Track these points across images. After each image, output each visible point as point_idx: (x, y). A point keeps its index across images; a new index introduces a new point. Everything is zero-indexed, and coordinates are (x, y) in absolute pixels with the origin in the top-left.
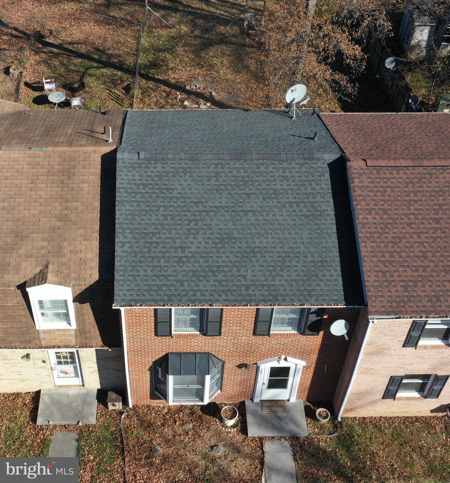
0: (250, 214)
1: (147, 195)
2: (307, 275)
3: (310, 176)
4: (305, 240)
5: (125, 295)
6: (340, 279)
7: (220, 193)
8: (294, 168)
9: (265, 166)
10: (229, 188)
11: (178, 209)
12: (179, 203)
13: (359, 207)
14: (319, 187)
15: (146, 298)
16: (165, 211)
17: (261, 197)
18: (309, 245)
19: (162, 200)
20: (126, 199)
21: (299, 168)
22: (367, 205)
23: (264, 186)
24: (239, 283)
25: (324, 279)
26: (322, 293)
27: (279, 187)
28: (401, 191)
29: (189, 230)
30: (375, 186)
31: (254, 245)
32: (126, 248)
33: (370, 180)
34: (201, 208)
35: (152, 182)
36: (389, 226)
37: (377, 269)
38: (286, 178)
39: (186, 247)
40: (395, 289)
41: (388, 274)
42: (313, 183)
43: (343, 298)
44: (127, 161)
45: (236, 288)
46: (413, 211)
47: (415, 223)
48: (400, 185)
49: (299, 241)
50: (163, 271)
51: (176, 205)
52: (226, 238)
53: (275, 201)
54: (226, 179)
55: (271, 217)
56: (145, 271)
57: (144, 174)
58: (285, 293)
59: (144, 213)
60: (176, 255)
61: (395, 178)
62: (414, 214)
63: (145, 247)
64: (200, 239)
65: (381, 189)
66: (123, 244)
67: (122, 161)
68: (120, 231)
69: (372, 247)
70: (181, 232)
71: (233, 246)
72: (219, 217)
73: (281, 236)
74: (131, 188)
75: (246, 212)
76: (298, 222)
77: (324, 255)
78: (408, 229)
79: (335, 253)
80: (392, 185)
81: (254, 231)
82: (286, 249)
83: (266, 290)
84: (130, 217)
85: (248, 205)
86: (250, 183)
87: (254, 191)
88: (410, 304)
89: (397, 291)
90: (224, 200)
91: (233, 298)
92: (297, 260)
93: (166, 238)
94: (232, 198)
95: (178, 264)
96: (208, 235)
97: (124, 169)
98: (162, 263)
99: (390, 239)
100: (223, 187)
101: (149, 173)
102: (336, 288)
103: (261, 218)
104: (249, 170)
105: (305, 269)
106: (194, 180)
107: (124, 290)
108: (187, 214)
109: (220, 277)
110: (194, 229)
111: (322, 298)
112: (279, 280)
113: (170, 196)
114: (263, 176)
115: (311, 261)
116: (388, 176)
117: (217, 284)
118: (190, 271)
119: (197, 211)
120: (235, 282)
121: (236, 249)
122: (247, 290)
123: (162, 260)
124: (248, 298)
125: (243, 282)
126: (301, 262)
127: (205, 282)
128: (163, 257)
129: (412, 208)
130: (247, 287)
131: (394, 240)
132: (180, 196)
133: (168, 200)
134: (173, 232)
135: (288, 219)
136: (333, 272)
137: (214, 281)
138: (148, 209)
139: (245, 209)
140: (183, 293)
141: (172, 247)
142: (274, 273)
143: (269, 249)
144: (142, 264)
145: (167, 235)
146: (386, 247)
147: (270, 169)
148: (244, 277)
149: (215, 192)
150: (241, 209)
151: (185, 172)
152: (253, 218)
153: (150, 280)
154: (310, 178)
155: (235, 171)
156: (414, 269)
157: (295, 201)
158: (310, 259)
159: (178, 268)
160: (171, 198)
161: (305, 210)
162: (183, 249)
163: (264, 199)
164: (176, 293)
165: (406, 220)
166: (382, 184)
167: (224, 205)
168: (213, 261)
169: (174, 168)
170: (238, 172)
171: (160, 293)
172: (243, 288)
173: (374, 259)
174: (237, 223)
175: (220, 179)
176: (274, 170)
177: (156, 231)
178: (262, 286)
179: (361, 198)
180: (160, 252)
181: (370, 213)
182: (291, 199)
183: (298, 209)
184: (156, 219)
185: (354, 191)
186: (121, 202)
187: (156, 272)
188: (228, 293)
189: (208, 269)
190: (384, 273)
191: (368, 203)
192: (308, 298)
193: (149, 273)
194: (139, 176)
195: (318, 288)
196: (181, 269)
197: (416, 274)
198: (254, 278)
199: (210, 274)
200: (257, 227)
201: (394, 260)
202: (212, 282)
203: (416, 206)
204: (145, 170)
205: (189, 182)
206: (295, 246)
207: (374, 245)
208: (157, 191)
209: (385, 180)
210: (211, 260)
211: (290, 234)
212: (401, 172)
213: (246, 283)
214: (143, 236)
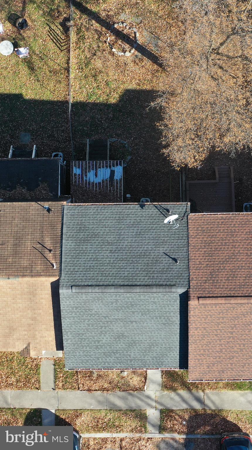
0: (134, 323)
1: (78, 313)
2: (161, 354)
3: (168, 302)
4: (162, 337)
5: (70, 365)
6: (178, 356)
7: (118, 312)
8: (160, 297)
9: (144, 296)
10: (123, 308)
11: (95, 320)
12: (96, 317)
13: (191, 327)
14: (173, 308)
15: (81, 366)
16: (88, 321)
17: (140, 314)
18: (164, 339)
19: (86, 316)
20: (67, 316)
21: (163, 297)
22: (196, 325)
23: (142, 307)
24: (127, 359)
25: (170, 356)
26: (168, 363)
27: (150, 308)
28: (216, 317)
29: (101, 332)
30: (202, 315)
31: (136, 340)
32: (69, 341)
33: (199, 312)
34: (107, 319)
35: (81, 306)
36: (206, 336)
37: (196, 358)
38: (155, 303)
39: (100, 341)
40: (203, 367)
41: (201, 360)
42: (170, 306)
43: (178, 365)
44: (65, 294)
45: (125, 361)
46: (220, 328)
47: (220, 334)
48: (215, 314)
49: (159, 337)
50: (88, 353)
51: (94, 318)
52: (121, 336)
53: (148, 315)
54: (121, 303)
55: (145, 324)
56: (79, 353)
57: (76, 301)
58: (150, 363)
59: (77, 323)
60: (95, 345)
61: (214, 310)
62: (220, 329)
63: (78, 341)
64: (107, 336)
65: (205, 317)
66: (67, 340)
67: (63, 294)
68: (65, 333)
69: (195, 347)
70: (97, 333)
71: (125, 339)
72: (117, 324)
73: (150, 334)
74: (69, 309)
75: (132, 322)
76: (160, 327)
77: (171, 344)
78: (216, 338)
79: (178, 343)
80: (211, 314)
81: (135, 332)
82: (152, 341)
83: (140, 362)
84: (70, 326)
85: (133, 318)
86: (135, 306)
87: (137, 310)
88: (209, 374)
89: (204, 368)
90: (120, 315)
91: (124, 366)
92: (157, 347)
93: (89, 336)
94: (124, 314)
95: (96, 349)
96: (111, 334)
97: (64, 299)
98: (88, 349)
99: (205, 343)
100: (119, 308)
101: (78, 301)
102: (175, 361)
103: (140, 325)
104: (135, 298)
105: (161, 351)
106: (104, 304)
107: (70, 362)
108: (100, 323)
109: (118, 355)
110: (104, 331)
111: (168, 365)
112: (147, 357)
113: (91, 313)
114: (142, 302)
115: (164, 347)
116: (210, 309)
117: (116, 359)
118: (102, 352)
119: (105, 321)
120: (125, 358)
121: (126, 342)
122: (131, 362)
123: (88, 348)
124: (131, 366)
125: (129, 358)
126: (159, 348)
127: (110, 358)
128: (88, 346)
129: (220, 326)
130: (131, 361)
131: (207, 343)
132: (96, 313)
133: (90, 315)
134: (93, 333)
135: (155, 325)
136: (175, 353)
137: (114, 357)
138: (79, 321)
139: (131, 320)
140: (99, 363)
141: (93, 341)
142: (145, 354)
143: (143, 341)
144: (78, 350)
145: (90, 335)
146: (202, 347)
147: (146, 298)
148: (130, 356)
149: (115, 311)
150: (129, 320)
151: (98, 300)
152: (135, 325)
153: (82, 357)
154: (169, 303)
155: (127, 298)
156: (214, 358)
157: (159, 315)
158: (164, 346)
159: (96, 351)
160: (91, 315)
161: (164, 320)
162: (99, 342)
163: (142, 315)
164: (95, 363)
165: (215, 333)
166: (206, 313)
167: (120, 318)
168: (114, 348)
169: (92, 297)
170: (128, 299)
171: (87, 364)
172: (129, 361)
173: (195, 353)
174: (127, 328)
175: (118, 303)
176: (149, 298)
177: (84, 333)
178: (138, 360)
179: (193, 322)
180: (86, 343)
181: (196, 330)
182: (157, 315)
183: (160, 320)
184: (84, 326)
185: (190, 318)
186: (64, 318)
187: (85, 353)
188: (121, 363)
189: (111, 351)
190: (199, 360)
191: (196, 324)
192: (161, 366)
193: (81, 354)
194: (73, 302)
195: (166, 361)
196: (98, 352)
197: (215, 360)
198: (135, 356)
199: (112, 354)
200: (138, 330)
201: (205, 353)
202: (113, 358)
203: (222, 325)
204: (76, 299)
205: (101, 305)
206: (157, 340)
207: (196, 346)
208: (84, 311)
209: (208, 311)
210: (113, 347)
211: (155, 333)
212: (218, 306)
213: (130, 359)
214: (77, 335)
